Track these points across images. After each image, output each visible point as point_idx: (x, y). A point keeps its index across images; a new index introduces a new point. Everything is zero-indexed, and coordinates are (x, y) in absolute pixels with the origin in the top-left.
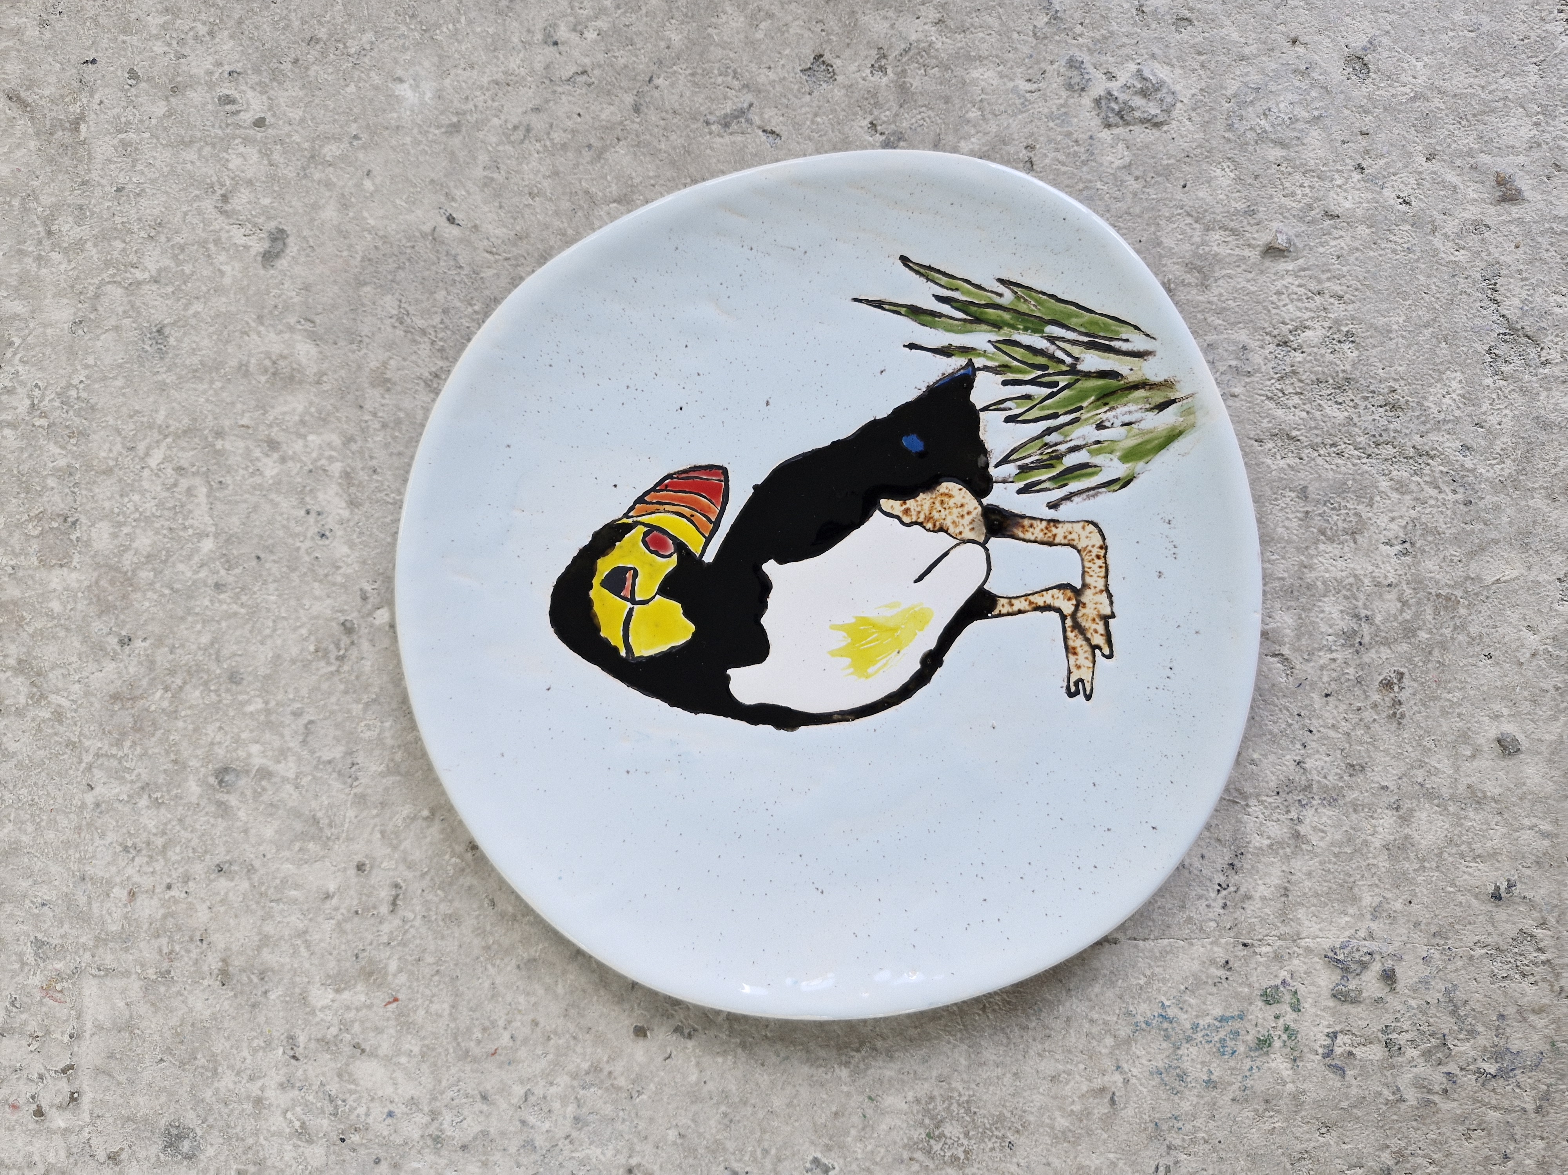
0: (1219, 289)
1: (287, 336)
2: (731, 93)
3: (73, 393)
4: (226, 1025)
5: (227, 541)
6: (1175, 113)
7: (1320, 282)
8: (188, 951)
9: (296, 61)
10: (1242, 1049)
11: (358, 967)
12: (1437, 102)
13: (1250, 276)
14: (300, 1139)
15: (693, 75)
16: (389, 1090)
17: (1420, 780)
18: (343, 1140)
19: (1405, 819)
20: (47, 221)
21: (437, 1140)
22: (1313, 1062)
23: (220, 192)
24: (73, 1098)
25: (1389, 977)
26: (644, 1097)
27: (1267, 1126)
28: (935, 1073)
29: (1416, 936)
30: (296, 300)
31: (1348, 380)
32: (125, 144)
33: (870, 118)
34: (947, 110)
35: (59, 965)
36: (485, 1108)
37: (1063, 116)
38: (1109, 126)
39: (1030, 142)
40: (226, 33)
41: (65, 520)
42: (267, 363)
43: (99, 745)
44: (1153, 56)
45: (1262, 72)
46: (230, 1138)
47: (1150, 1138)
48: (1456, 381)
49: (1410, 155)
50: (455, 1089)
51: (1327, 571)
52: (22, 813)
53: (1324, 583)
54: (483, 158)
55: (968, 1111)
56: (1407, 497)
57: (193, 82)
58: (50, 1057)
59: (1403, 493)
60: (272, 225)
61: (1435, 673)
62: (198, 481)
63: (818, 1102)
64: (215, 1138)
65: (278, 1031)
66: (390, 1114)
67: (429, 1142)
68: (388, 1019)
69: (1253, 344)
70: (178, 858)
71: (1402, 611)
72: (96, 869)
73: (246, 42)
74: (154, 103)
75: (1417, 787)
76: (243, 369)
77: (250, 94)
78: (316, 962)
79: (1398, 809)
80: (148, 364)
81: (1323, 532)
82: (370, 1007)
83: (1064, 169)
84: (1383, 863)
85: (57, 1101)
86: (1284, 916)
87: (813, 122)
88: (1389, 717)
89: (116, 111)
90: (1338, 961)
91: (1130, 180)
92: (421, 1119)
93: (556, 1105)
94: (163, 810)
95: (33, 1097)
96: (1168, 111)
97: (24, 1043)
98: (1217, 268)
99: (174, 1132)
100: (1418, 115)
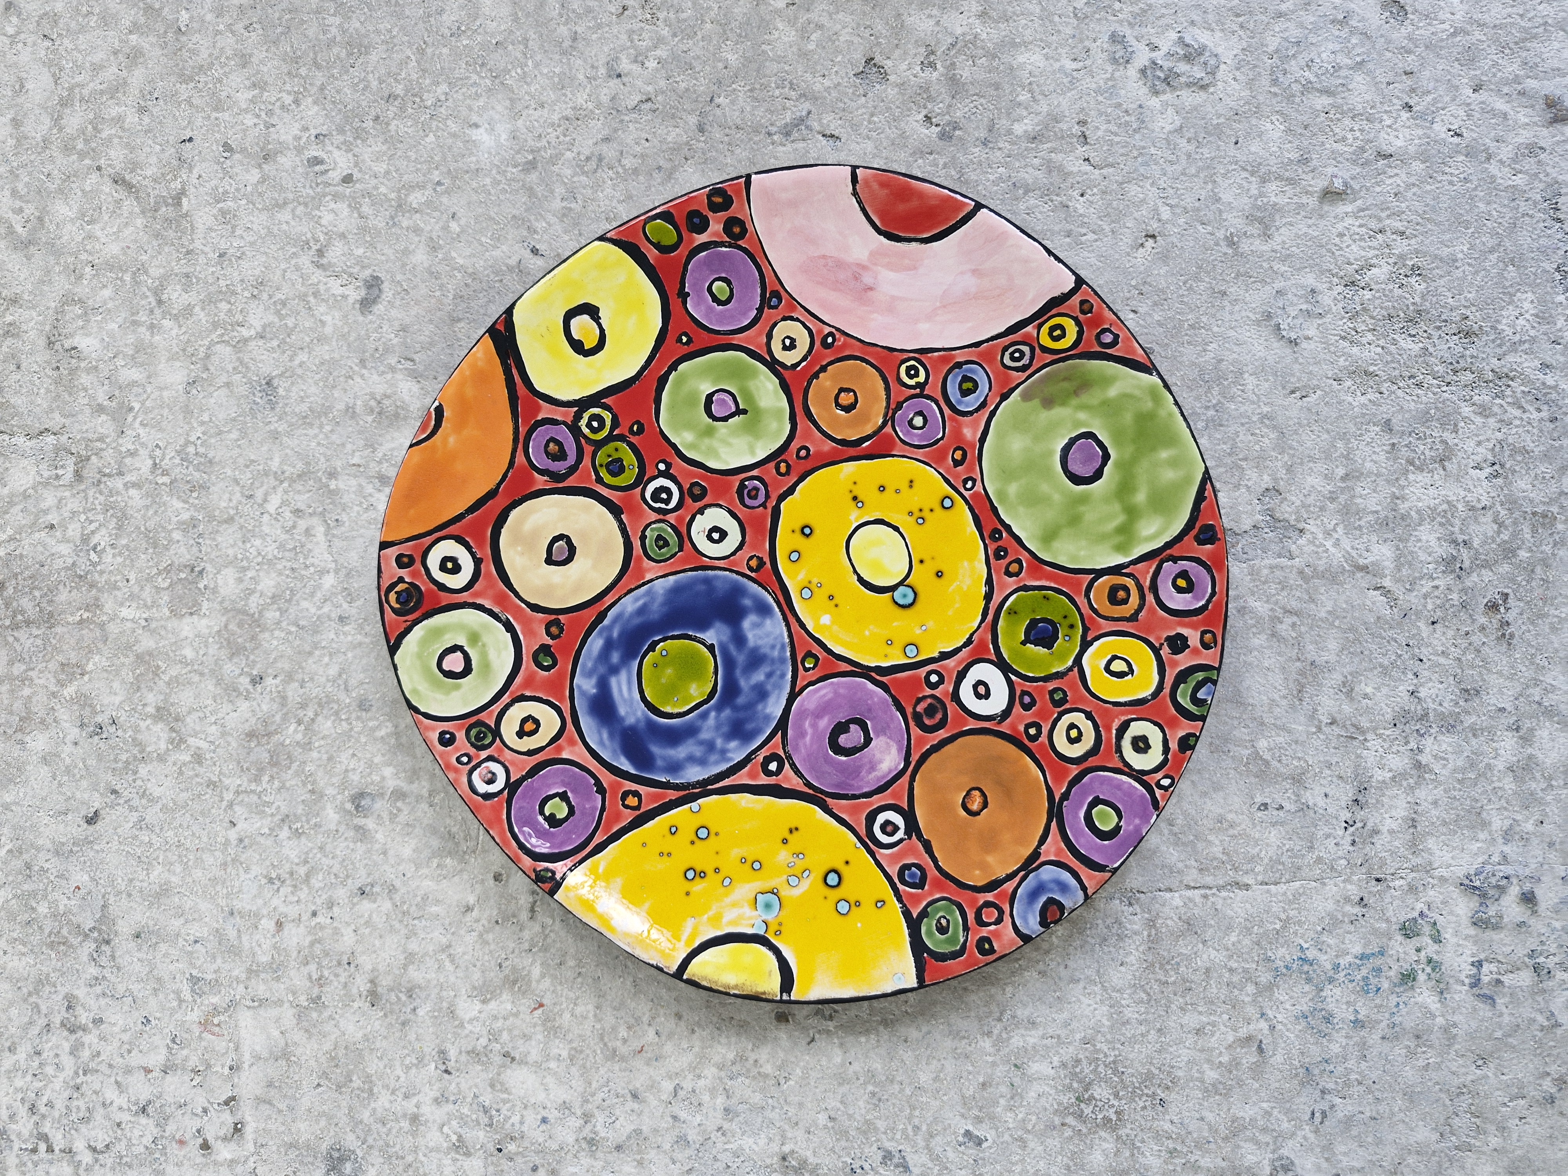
0: (1282, 236)
1: (389, 376)
2: (788, 103)
3: (191, 449)
4: (378, 1045)
5: (348, 575)
6: (1220, 75)
7: (1380, 220)
8: (337, 975)
9: (377, 118)
10: (1386, 985)
11: (501, 976)
12: (1478, 35)
13: (1310, 222)
14: (458, 1153)
15: (751, 90)
16: (541, 1097)
17: (1537, 698)
18: (500, 1150)
19: (1526, 740)
20: (157, 292)
21: (591, 1142)
22: (1461, 994)
23: (315, 248)
24: (238, 1129)
25: (1528, 899)
26: (791, 1083)
27: (1421, 1063)
28: (1078, 1036)
29: (1552, 856)
30: (395, 341)
31: (1419, 312)
32: (223, 213)
33: (924, 112)
34: (998, 96)
35: (215, 1000)
36: (636, 1106)
37: (1111, 89)
38: (1156, 93)
39: (1082, 117)
40: (310, 100)
41: (192, 571)
42: (373, 403)
43: (239, 782)
44: (1193, 23)
45: (1301, 25)
46: (390, 1157)
47: (1302, 1084)
48: (1527, 301)
49: (1457, 88)
50: (606, 1089)
51: (1419, 499)
52: (169, 854)
53: (1418, 512)
54: (559, 190)
55: (1115, 1072)
56: (1492, 420)
57: (282, 148)
58: (212, 1091)
59: (1487, 417)
60: (367, 273)
61: (1541, 591)
62: (315, 521)
63: (965, 1074)
64: (376, 1158)
65: (429, 1047)
66: (544, 1120)
67: (584, 1145)
68: (535, 1026)
69: (1321, 287)
70: (322, 885)
71: (1499, 533)
72: (243, 903)
73: (329, 106)
74: (247, 171)
75: (1535, 706)
76: (350, 412)
77: (336, 153)
78: (461, 975)
79: (1517, 730)
80: (259, 416)
81: (1411, 462)
82: (516, 1015)
83: (1117, 139)
84: (1508, 784)
85: (221, 1134)
86: (1414, 846)
87: (870, 122)
88: (1498, 639)
89: (213, 183)
90: (1475, 888)
91: (1183, 143)
92: (575, 1122)
93: (706, 1098)
94: (303, 839)
95: (199, 1131)
96: (1213, 73)
97: (187, 1078)
98: (1277, 217)
99: (336, 1155)
100: (1460, 49)
